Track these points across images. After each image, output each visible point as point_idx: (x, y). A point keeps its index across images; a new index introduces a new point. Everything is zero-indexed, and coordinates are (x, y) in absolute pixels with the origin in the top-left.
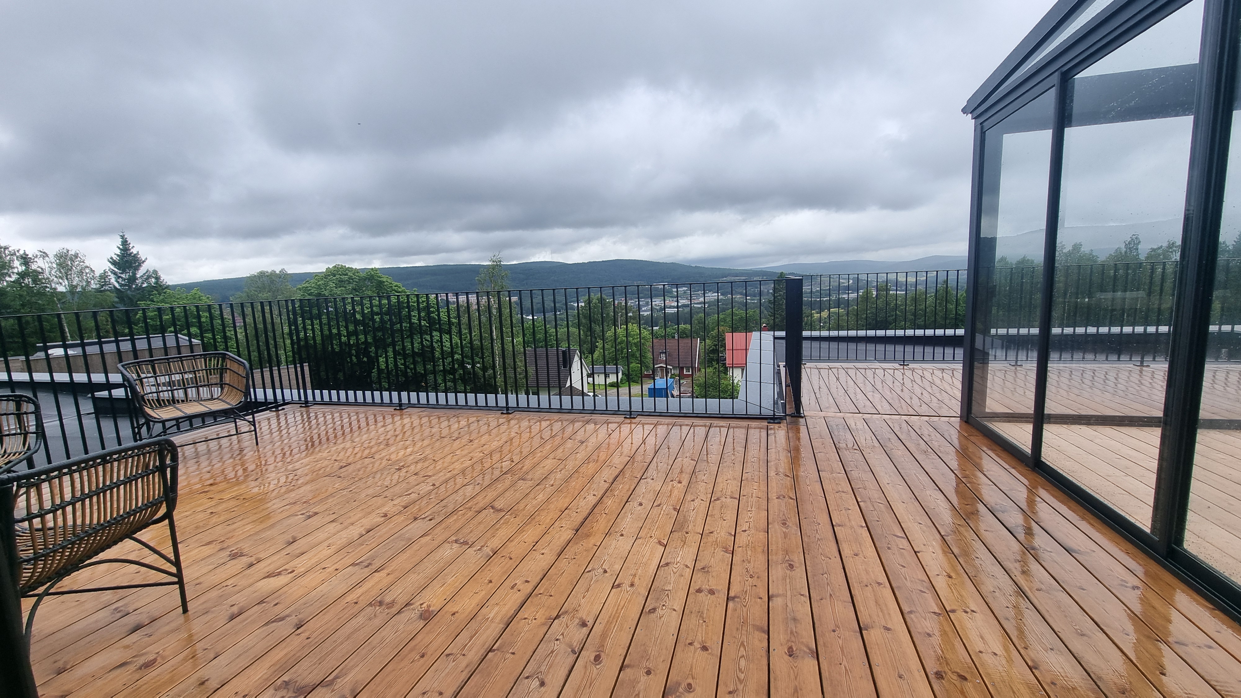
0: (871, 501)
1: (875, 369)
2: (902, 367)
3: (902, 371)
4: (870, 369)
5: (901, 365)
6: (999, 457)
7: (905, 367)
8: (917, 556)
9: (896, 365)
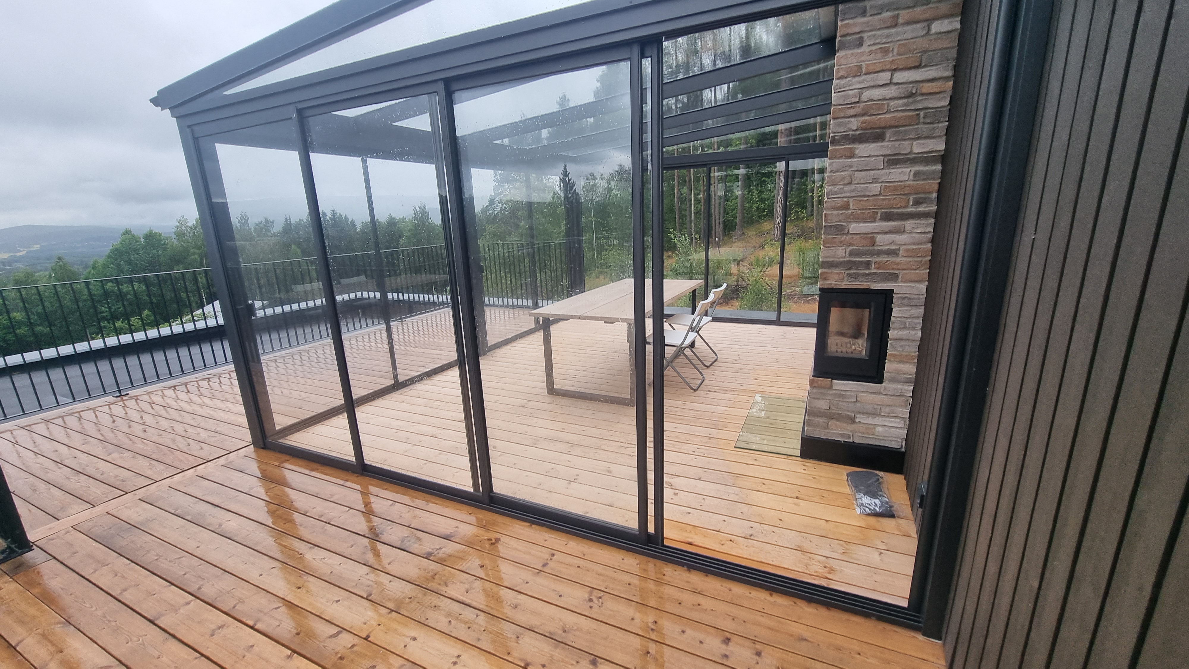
0: (265, 614)
1: (79, 412)
2: (119, 399)
3: (121, 403)
4: (70, 415)
5: (117, 397)
6: (325, 474)
7: (124, 398)
8: (370, 641)
9: (110, 399)
